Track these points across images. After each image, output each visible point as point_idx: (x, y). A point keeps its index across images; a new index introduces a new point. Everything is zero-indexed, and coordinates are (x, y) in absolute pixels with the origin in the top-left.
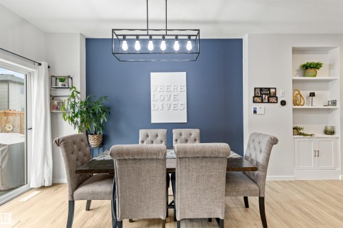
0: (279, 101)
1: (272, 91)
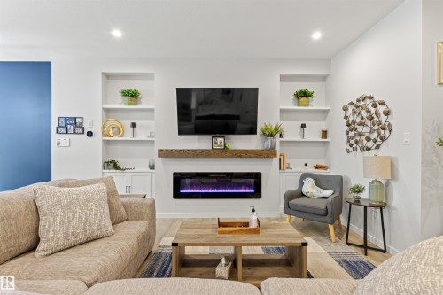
0: (86, 132)
1: (78, 120)
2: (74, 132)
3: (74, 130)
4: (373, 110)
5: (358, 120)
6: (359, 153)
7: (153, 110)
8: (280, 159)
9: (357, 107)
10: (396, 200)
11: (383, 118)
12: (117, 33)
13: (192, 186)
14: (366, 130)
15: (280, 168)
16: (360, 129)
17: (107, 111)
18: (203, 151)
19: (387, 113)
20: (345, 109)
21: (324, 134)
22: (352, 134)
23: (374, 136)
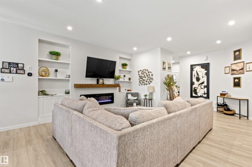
0: (26, 73)
1: (20, 65)
2: (16, 73)
3: (16, 71)
4: (148, 74)
5: (143, 76)
6: (143, 86)
7: (69, 64)
9: (143, 72)
10: (154, 97)
11: (151, 76)
14: (146, 79)
15: (119, 91)
16: (144, 78)
17: (40, 61)
19: (152, 75)
20: (139, 72)
21: (130, 79)
22: (141, 80)
23: (148, 81)
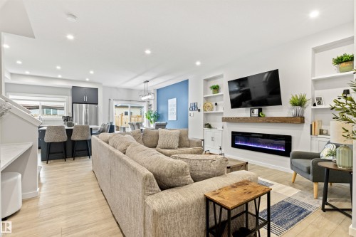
1: (196, 104)
2: (195, 110)
8: (311, 125)
12: (198, 63)
13: (242, 141)
15: (311, 134)
17: (207, 98)
18: (244, 118)
